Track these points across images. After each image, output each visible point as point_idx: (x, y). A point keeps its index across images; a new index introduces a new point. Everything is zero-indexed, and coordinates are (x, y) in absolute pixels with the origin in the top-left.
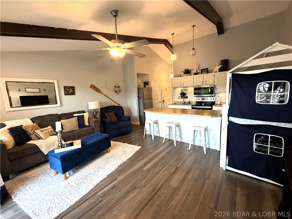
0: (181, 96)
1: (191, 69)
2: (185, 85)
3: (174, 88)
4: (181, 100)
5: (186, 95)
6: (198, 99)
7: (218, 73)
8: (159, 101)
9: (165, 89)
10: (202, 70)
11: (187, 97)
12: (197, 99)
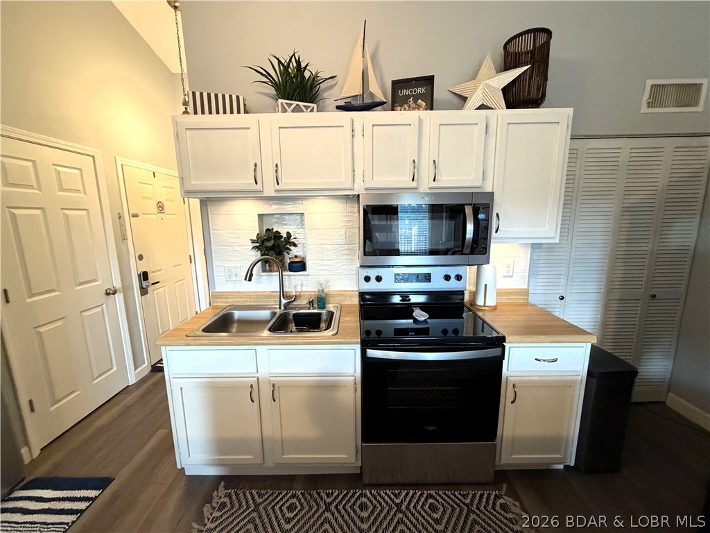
0: (265, 262)
1: (322, 76)
2: (288, 183)
3: (209, 201)
4: (267, 283)
5: (295, 251)
6: (373, 279)
7: (503, 114)
8: (101, 285)
9: (155, 210)
10: (397, 84)
11: (299, 266)
12: (367, 279)
